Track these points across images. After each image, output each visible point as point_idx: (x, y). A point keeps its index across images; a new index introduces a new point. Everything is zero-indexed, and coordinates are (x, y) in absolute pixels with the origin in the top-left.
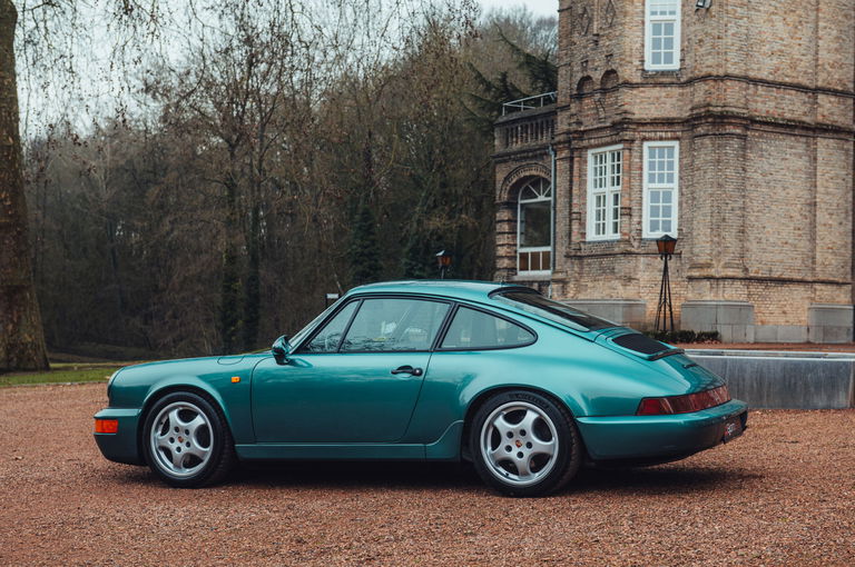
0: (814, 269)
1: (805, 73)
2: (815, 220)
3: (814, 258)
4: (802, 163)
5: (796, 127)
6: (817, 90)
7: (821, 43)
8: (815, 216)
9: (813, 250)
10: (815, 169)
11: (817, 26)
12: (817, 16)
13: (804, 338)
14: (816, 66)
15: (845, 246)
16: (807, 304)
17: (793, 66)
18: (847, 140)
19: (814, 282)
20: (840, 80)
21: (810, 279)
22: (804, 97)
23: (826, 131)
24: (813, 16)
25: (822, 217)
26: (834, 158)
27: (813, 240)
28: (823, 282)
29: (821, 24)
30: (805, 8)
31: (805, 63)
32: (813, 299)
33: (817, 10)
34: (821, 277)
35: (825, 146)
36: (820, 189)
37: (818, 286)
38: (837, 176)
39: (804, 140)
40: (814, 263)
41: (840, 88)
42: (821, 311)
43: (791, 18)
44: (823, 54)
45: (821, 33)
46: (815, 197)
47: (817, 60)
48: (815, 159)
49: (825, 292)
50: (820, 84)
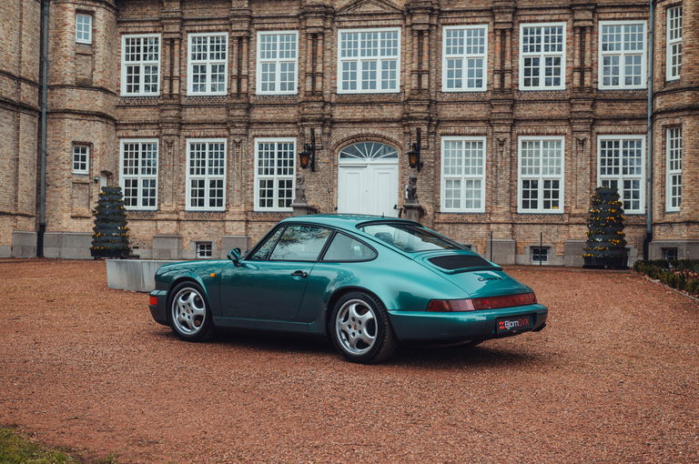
0: (16, 206)
1: (14, 66)
2: (17, 171)
3: (16, 198)
4: (10, 130)
5: (8, 103)
6: (19, 79)
7: (23, 46)
8: (18, 168)
9: (16, 192)
10: (18, 134)
11: (21, 34)
12: (20, 26)
13: (9, 254)
14: (20, 62)
15: (32, 190)
16: (11, 231)
17: (7, 61)
18: (35, 116)
19: (17, 215)
20: (32, 74)
21: (13, 212)
22: (13, 83)
23: (25, 108)
24: (18, 24)
25: (22, 169)
26: (28, 128)
27: (16, 185)
28: (22, 215)
29: (24, 33)
30: (14, 19)
31: (14, 58)
32: (15, 227)
33: (21, 22)
34: (20, 211)
35: (25, 119)
36: (21, 149)
37: (19, 218)
38: (29, 141)
39: (11, 113)
40: (16, 201)
41: (32, 79)
42: (19, 234)
43: (6, 25)
44: (24, 53)
45: (23, 39)
46: (18, 155)
47: (20, 58)
48: (18, 128)
49: (22, 221)
50: (22, 75)
